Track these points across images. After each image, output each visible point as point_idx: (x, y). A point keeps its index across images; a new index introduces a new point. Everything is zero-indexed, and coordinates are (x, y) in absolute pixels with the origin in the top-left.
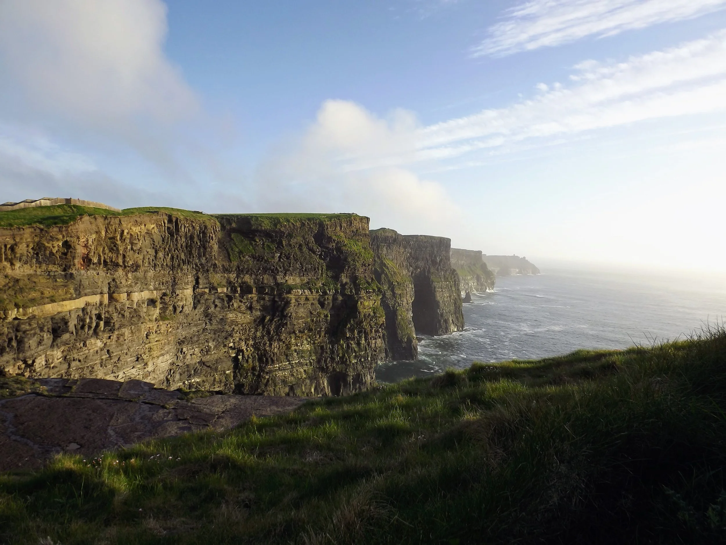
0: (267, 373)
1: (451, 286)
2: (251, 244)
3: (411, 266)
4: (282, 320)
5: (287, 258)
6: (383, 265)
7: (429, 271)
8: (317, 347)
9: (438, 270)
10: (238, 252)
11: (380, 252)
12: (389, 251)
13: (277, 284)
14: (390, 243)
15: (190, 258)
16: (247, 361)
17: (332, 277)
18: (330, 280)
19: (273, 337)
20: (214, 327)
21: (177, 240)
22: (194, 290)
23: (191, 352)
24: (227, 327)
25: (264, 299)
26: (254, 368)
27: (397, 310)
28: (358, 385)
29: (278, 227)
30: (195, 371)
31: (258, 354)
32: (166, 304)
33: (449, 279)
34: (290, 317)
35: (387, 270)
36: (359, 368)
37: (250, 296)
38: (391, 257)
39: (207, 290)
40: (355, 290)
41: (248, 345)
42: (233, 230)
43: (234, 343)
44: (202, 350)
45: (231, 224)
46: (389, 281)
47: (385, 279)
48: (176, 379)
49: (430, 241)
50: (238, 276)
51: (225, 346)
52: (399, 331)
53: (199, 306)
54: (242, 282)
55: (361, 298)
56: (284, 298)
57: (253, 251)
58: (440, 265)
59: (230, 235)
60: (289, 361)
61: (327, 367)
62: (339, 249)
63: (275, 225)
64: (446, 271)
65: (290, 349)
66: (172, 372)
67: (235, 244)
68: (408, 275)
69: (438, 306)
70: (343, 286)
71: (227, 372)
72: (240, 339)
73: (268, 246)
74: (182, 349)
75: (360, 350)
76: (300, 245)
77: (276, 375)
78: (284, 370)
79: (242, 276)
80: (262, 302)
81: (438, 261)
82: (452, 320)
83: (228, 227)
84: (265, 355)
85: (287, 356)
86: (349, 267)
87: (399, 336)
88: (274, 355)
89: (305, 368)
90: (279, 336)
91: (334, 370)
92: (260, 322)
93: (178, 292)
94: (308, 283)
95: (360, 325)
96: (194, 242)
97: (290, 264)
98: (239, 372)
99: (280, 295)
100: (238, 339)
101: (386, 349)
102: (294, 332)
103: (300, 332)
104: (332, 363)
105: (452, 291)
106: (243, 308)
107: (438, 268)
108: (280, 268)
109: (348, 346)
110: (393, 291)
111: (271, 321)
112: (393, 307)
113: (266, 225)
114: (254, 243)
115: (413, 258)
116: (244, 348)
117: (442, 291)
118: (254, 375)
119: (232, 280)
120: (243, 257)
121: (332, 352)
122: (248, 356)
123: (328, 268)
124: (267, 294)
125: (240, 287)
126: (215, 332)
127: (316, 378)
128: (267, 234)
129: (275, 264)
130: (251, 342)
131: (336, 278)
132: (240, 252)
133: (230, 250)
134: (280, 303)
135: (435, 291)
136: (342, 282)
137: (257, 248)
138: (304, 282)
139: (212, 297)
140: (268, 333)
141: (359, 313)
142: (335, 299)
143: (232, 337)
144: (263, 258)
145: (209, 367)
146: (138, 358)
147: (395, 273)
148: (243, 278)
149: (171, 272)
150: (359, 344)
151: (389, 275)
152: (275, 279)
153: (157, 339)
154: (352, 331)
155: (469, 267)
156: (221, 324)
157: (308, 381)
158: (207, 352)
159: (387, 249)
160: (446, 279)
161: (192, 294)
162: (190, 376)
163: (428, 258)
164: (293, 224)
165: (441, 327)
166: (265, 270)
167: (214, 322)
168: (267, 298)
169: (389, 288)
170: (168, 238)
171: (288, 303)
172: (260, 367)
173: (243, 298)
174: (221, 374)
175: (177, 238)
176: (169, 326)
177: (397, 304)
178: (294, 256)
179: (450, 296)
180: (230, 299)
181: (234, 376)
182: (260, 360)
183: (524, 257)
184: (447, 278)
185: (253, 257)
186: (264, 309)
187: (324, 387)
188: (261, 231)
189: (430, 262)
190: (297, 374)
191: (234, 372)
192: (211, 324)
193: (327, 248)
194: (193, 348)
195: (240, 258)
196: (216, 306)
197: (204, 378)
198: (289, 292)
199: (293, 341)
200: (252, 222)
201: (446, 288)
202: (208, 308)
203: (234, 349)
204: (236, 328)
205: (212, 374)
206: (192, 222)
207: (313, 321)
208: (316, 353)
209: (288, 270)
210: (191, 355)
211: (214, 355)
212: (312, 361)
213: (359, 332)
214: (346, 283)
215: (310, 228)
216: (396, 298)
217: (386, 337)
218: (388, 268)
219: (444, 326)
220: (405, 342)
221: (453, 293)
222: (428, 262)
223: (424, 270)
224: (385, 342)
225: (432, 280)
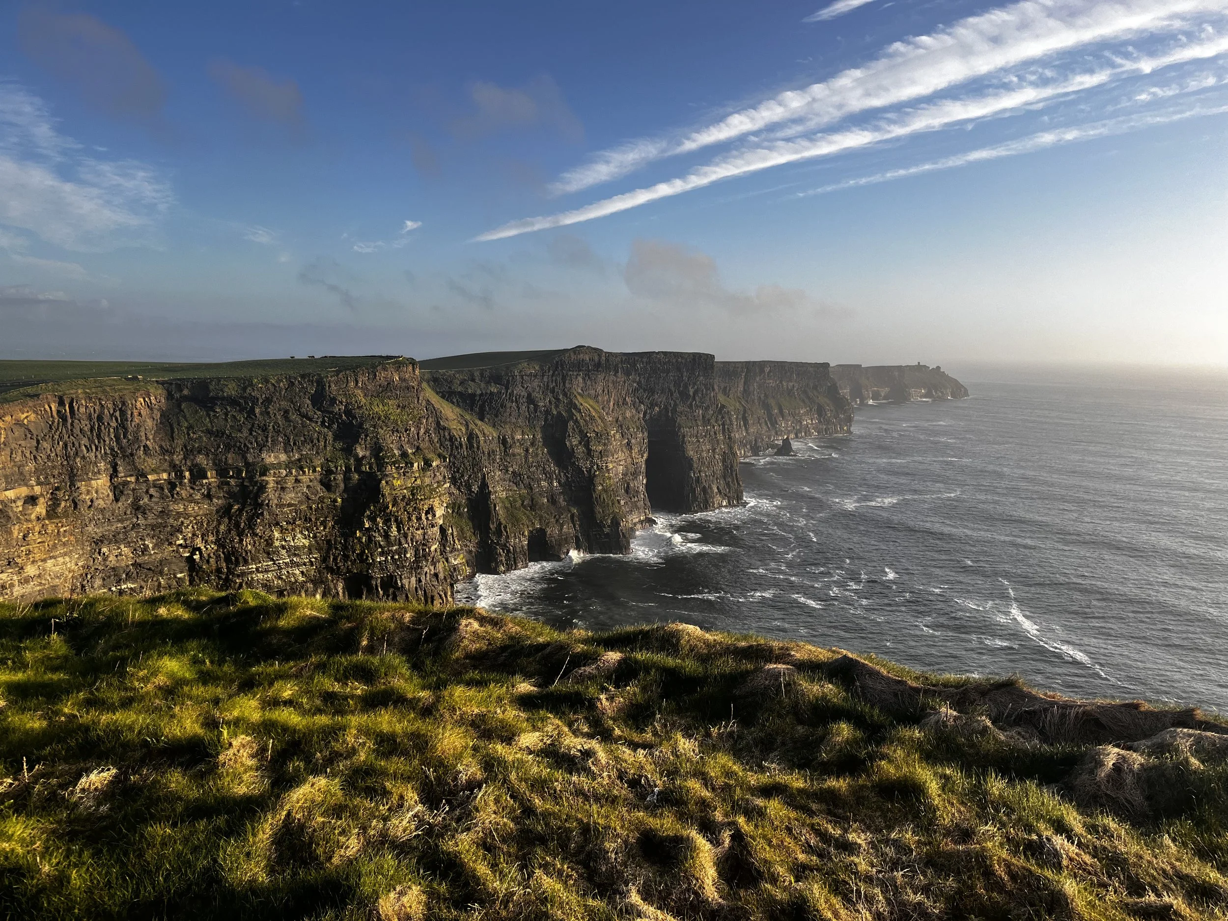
0: (238, 576)
1: (715, 433)
2: (208, 415)
3: (641, 402)
4: (256, 509)
5: (263, 431)
6: (572, 405)
7: (674, 410)
8: (320, 542)
9: (690, 406)
10: (186, 428)
11: (567, 385)
12: (589, 383)
13: (247, 464)
14: (589, 371)
15: (99, 442)
16: (208, 562)
17: (342, 450)
18: (339, 454)
19: (243, 530)
20: (149, 522)
21: (72, 425)
22: (111, 480)
23: (116, 552)
24: (171, 521)
25: (228, 483)
26: (219, 570)
28: (391, 591)
29: (248, 391)
30: (127, 575)
31: (223, 553)
32: (57, 500)
33: (713, 421)
34: (268, 505)
35: (578, 415)
36: (391, 567)
37: (204, 481)
38: (593, 392)
39: (133, 479)
40: (378, 465)
41: (206, 541)
42: (185, 398)
43: (185, 540)
44: (135, 550)
45: (182, 391)
46: (581, 431)
47: (574, 429)
48: (96, 586)
49: (674, 361)
50: (185, 458)
51: (170, 544)
52: (598, 509)
53: (123, 498)
54: (193, 465)
55: (387, 476)
56: (257, 482)
57: (209, 425)
58: (694, 399)
59: (179, 406)
60: (272, 560)
61: (339, 568)
62: (348, 412)
63: (244, 389)
64: (707, 408)
65: (272, 544)
66: (89, 576)
67: (185, 417)
68: (637, 417)
69: (691, 467)
70: (359, 461)
71: (179, 576)
72: (194, 535)
73: (234, 417)
74: (100, 550)
75: (389, 544)
76: (286, 412)
77: (252, 578)
78: (267, 571)
79: (192, 457)
80: (226, 488)
81: (691, 393)
82: (718, 488)
83: (177, 395)
84: (233, 554)
85: (268, 553)
88: (247, 553)
89: (303, 569)
90: (253, 529)
91: (349, 571)
92: (225, 511)
93: (78, 484)
94: (299, 460)
95: (384, 511)
96: (103, 424)
97: (267, 437)
98: (197, 575)
99: (251, 478)
100: (190, 535)
102: (277, 524)
103: (288, 523)
104: (346, 561)
105: (718, 441)
106: (198, 496)
107: (691, 404)
108: (251, 443)
109: (370, 539)
110: (587, 445)
111: (240, 510)
112: (589, 471)
113: (231, 390)
114: (212, 413)
115: (645, 390)
116: (202, 546)
117: (699, 441)
118: (220, 578)
119: (177, 463)
120: (194, 433)
121: (345, 548)
122: (209, 555)
123: (336, 438)
124: (231, 477)
125: (191, 471)
126: (153, 527)
127: (322, 582)
128: (233, 402)
129: (242, 440)
130: (211, 538)
131: (348, 451)
132: (190, 427)
133: (175, 426)
134: (251, 488)
135: (683, 441)
136: (357, 455)
137: (215, 420)
138: (293, 459)
139: (144, 487)
140: (237, 525)
141: (383, 496)
142: (347, 479)
143: (181, 532)
144: (223, 433)
145: (150, 569)
146: (10, 562)
147: (592, 418)
148: (193, 460)
149: (65, 463)
150: (386, 536)
151: (582, 422)
152: (245, 458)
153: (39, 540)
154: (373, 519)
156: (163, 518)
157: (310, 585)
158: (143, 552)
159: (584, 379)
160: (706, 422)
161: (109, 484)
162: (119, 582)
163: (673, 389)
164: (273, 385)
165: (695, 499)
166: (228, 447)
167: (151, 516)
168: (233, 482)
169: (580, 443)
170: (58, 424)
171: (262, 488)
172: (228, 568)
173: (194, 484)
174: (169, 579)
175: (73, 422)
176: (60, 525)
177: (595, 467)
178: (273, 427)
179: (714, 450)
180: (172, 485)
181: (190, 581)
182: (227, 560)
183: (938, 368)
184: (709, 420)
185: (209, 432)
186: (231, 495)
187: (338, 593)
188: (223, 398)
189: (676, 395)
190: (288, 577)
191: (190, 576)
192: (146, 519)
193: (332, 412)
194: (119, 548)
195: (189, 435)
196: (151, 496)
197: (143, 584)
198: (263, 474)
199: (277, 534)
200: (211, 387)
201: (705, 436)
202: (137, 499)
203: (186, 547)
204: (186, 522)
205: (155, 579)
206: (100, 399)
207: (311, 508)
208: (319, 550)
209: (264, 446)
210: (117, 556)
211: (154, 554)
212: (313, 560)
213: (387, 522)
214: (364, 457)
215: (303, 387)
216: (593, 457)
217: (576, 518)
218: (579, 411)
219: (701, 497)
220: (609, 526)
221: (718, 444)
222: (672, 395)
223: (666, 408)
224: (574, 526)
225: (679, 424)
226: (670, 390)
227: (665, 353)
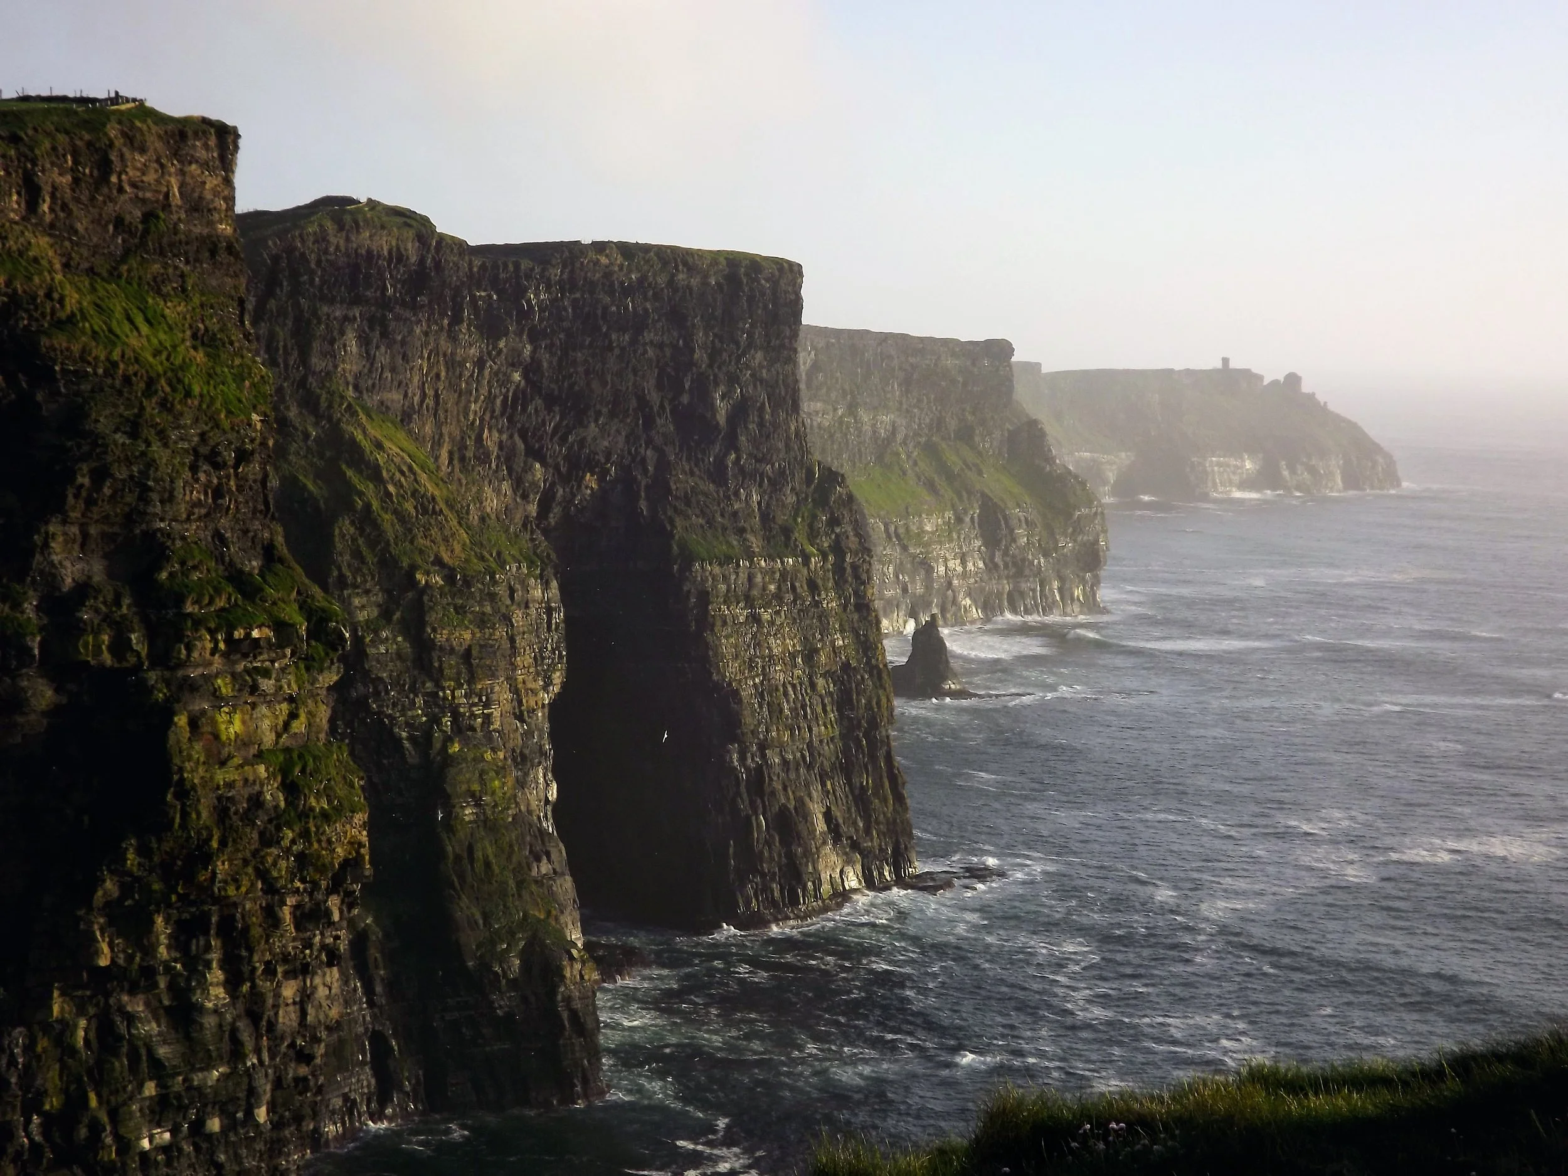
1: (813, 586)
3: (536, 454)
6: (339, 451)
7: (660, 488)
9: (718, 475)
11: (317, 362)
12: (383, 356)
14: (385, 303)
27: (448, 761)
33: (800, 536)
35: (369, 489)
38: (394, 397)
40: (151, 636)
46: (387, 563)
47: (357, 554)
49: (662, 280)
52: (466, 909)
55: (192, 687)
58: (732, 443)
64: (776, 484)
68: (518, 517)
69: (731, 726)
70: (62, 607)
81: (721, 417)
82: (828, 816)
86: (100, 475)
87: (470, 940)
101: (378, 1039)
105: (823, 616)
107: (720, 463)
112: (423, 740)
115: (551, 401)
117: (755, 619)
135: (705, 622)
136: (51, 578)
147: (426, 505)
150: (182, 1013)
151: (387, 521)
154: (131, 922)
155: (931, 450)
159: (364, 340)
160: (779, 540)
163: (654, 397)
165: (750, 861)
169: (386, 614)
177: (447, 720)
179: (810, 655)
183: (1293, 380)
184: (787, 531)
189: (665, 424)
201: (778, 597)
214: (84, 590)
216: (437, 678)
217: (374, 953)
218: (375, 474)
219: (772, 858)
220: (513, 984)
221: (824, 631)
222: (649, 423)
223: (627, 480)
224: (369, 990)
225: (683, 546)
226: (643, 402)
227: (626, 249)
